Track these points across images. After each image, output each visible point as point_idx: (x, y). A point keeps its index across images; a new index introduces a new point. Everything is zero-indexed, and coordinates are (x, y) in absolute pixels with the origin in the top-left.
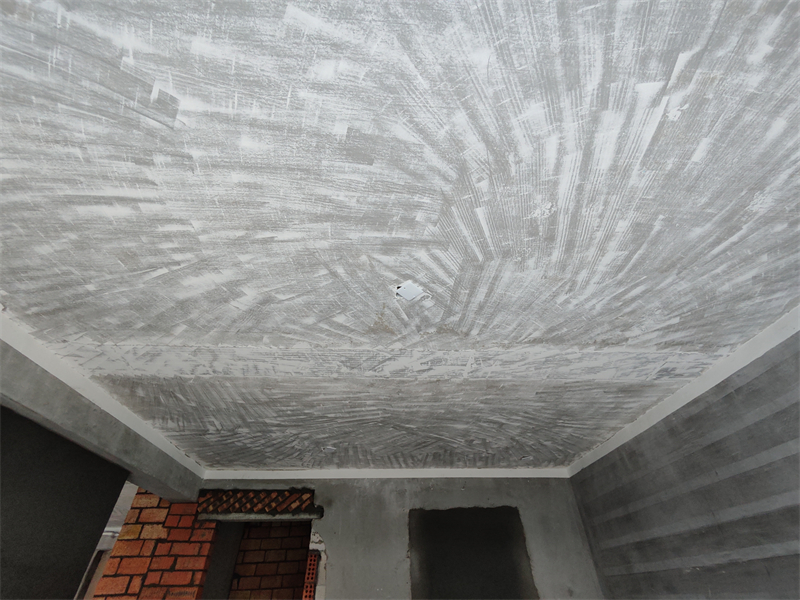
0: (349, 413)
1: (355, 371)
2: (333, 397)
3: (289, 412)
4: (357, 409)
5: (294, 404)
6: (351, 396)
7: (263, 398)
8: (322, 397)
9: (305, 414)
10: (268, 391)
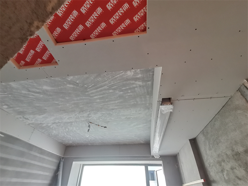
0: (104, 94)
1: (108, 113)
2: (112, 102)
3: (129, 91)
4: (101, 96)
5: (127, 97)
6: (106, 103)
7: (138, 100)
8: (116, 102)
9: (122, 91)
10: (135, 103)
